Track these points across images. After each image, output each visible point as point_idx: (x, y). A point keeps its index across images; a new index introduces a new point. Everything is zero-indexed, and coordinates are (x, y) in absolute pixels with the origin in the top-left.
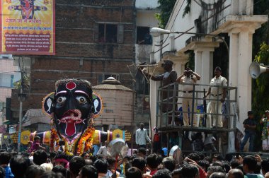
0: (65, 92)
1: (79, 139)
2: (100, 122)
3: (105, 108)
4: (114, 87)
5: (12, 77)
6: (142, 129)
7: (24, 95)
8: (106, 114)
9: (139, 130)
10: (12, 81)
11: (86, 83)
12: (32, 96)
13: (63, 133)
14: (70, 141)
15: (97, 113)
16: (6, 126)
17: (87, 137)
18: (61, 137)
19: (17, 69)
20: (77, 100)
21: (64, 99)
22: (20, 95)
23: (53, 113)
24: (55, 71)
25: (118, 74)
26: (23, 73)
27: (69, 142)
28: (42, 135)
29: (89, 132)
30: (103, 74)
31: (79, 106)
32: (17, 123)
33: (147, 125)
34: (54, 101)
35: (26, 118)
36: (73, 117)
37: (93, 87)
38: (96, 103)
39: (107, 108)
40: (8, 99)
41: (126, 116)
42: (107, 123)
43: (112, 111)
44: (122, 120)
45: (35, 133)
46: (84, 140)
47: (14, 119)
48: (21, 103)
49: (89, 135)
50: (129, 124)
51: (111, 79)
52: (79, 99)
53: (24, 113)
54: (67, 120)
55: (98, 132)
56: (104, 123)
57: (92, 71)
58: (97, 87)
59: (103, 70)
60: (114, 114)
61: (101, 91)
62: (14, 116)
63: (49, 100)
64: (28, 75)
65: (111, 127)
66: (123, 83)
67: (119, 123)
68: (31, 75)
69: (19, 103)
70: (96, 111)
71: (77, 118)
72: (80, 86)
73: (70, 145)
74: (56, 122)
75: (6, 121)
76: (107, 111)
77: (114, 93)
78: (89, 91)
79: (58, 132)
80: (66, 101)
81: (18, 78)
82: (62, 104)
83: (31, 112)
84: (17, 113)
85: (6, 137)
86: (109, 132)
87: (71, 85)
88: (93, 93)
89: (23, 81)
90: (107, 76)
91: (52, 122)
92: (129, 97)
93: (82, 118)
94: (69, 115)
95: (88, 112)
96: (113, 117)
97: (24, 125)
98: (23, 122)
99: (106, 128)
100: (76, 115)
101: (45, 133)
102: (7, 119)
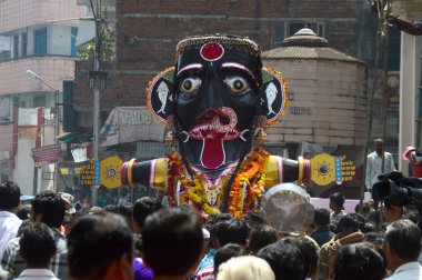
0: (199, 66)
1: (234, 176)
2: (281, 137)
3: (293, 104)
4: (311, 52)
5: (74, 31)
6: (380, 154)
7: (102, 75)
8: (293, 117)
9: (373, 155)
10: (73, 41)
11: (247, 45)
12: (121, 76)
13: (196, 162)
14: (213, 181)
15: (272, 115)
16: (64, 146)
17: (251, 172)
18: (192, 173)
19: (85, 12)
20: (226, 86)
21: (196, 83)
22: (93, 74)
23: (172, 116)
24: (173, 16)
25: (320, 22)
26: (99, 22)
27: (210, 183)
28: (149, 166)
29: (255, 160)
30: (286, 21)
31: (231, 99)
32: (89, 138)
33: (392, 144)
34: (174, 88)
35: (108, 128)
36: (217, 126)
37: (263, 54)
38: (271, 92)
39: (298, 104)
40: (66, 84)
41: (343, 123)
42: (296, 139)
43: (308, 111)
44: (331, 133)
45: (131, 163)
46: (244, 178)
47: (82, 130)
48: (97, 94)
49: (256, 167)
50: (349, 142)
51: (306, 32)
52: (230, 82)
53: (104, 116)
54: (204, 133)
55: (276, 161)
56: (289, 139)
57: (258, 14)
58: (271, 53)
59: (286, 14)
60: (313, 118)
61: (281, 62)
62: (82, 124)
63: (163, 85)
64: (111, 27)
65: (305, 147)
66: (333, 44)
67: (325, 140)
68: (118, 26)
69: (92, 93)
70: (271, 110)
71: (226, 129)
72: (235, 52)
73: (212, 190)
74: (178, 137)
75: (62, 134)
76: (296, 111)
77: (312, 67)
78: (255, 62)
79: (185, 162)
80: (201, 88)
81: (88, 33)
82: (192, 96)
83: (119, 114)
84: (89, 116)
85: (65, 171)
86: (301, 160)
87: (212, 50)
88: (264, 68)
89: (99, 40)
90: (295, 28)
91: (170, 136)
92: (348, 76)
93: (239, 127)
94: (208, 120)
95: (252, 113)
96: (311, 125)
97: (104, 144)
98: (102, 139)
99: (293, 151)
100: (225, 120)
101: (154, 162)
102: (65, 130)
